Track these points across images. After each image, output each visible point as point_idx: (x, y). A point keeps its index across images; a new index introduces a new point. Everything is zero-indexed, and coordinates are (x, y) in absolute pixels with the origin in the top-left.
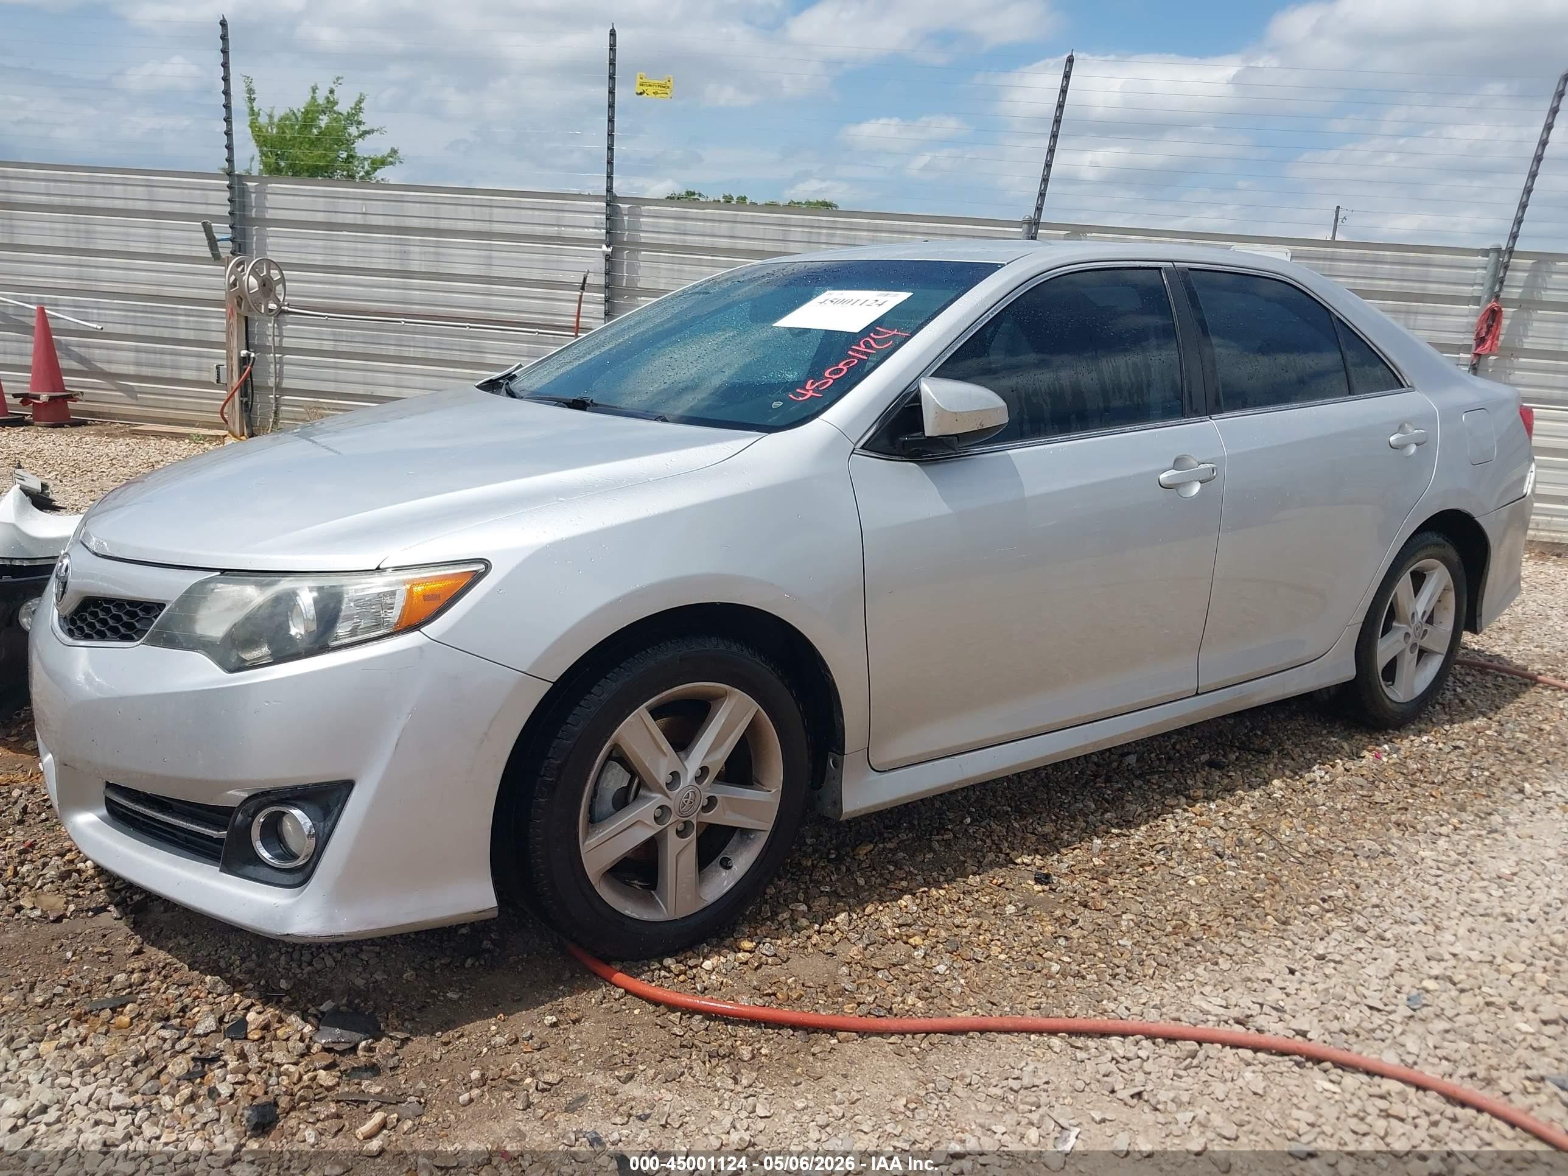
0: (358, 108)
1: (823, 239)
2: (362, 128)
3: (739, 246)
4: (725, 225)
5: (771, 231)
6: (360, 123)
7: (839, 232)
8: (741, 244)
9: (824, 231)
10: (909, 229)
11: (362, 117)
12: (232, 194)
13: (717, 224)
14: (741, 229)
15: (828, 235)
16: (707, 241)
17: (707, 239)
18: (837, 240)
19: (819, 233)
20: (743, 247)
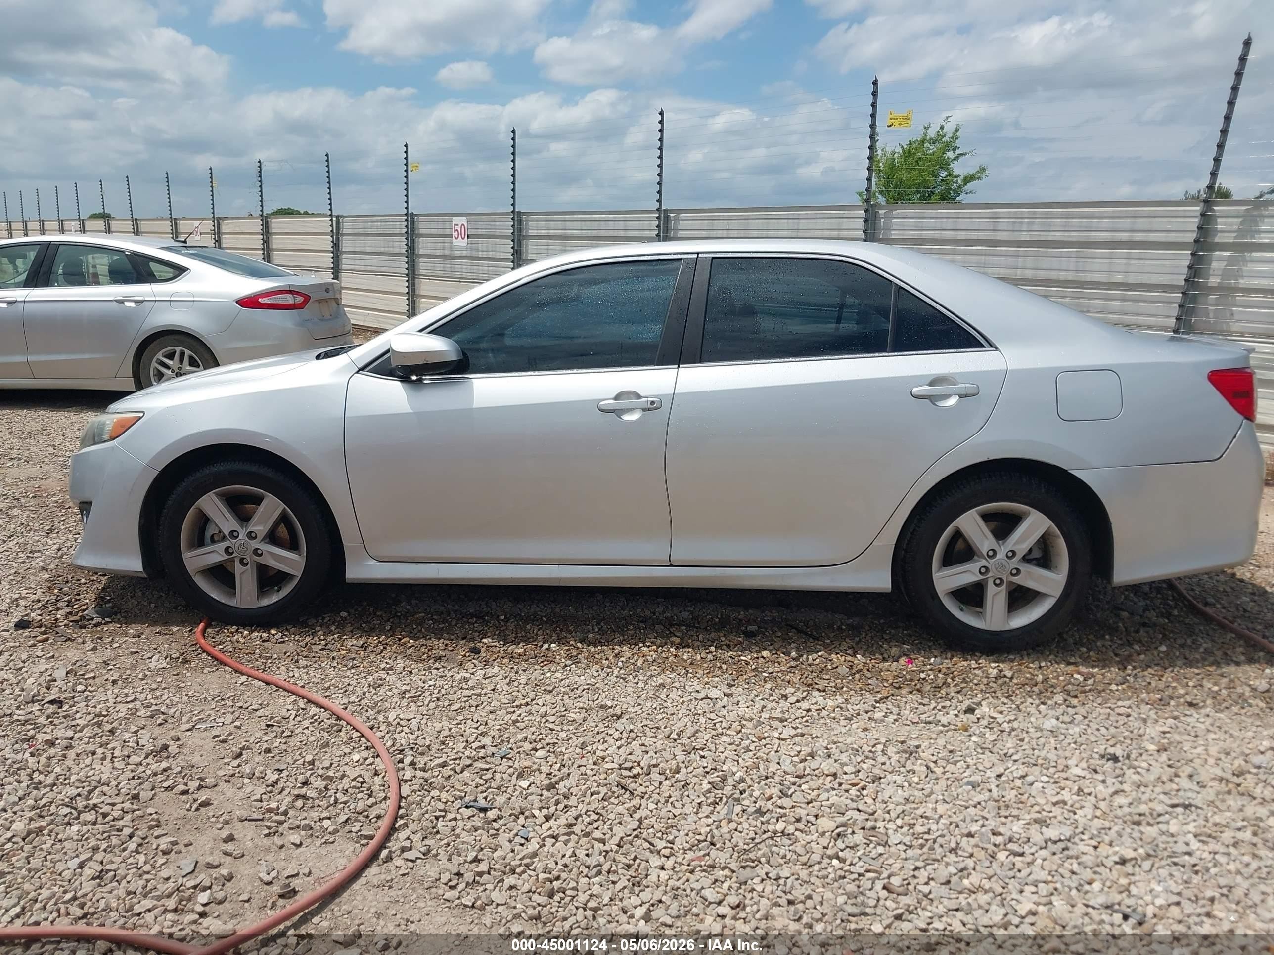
0: (955, 137)
1: (1025, 228)
2: (957, 152)
3: (959, 237)
4: (950, 221)
5: (985, 224)
6: (955, 148)
7: (1038, 221)
8: (962, 235)
9: (1026, 221)
10: (1097, 215)
11: (958, 143)
12: (660, 222)
13: (945, 221)
14: (963, 223)
15: (1028, 223)
16: (937, 234)
17: (937, 232)
18: (1035, 228)
19: (1021, 223)
20: (963, 237)
